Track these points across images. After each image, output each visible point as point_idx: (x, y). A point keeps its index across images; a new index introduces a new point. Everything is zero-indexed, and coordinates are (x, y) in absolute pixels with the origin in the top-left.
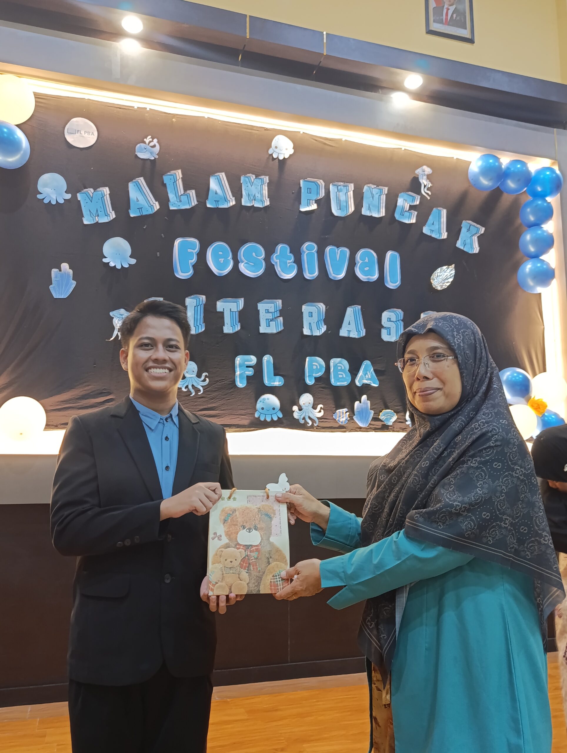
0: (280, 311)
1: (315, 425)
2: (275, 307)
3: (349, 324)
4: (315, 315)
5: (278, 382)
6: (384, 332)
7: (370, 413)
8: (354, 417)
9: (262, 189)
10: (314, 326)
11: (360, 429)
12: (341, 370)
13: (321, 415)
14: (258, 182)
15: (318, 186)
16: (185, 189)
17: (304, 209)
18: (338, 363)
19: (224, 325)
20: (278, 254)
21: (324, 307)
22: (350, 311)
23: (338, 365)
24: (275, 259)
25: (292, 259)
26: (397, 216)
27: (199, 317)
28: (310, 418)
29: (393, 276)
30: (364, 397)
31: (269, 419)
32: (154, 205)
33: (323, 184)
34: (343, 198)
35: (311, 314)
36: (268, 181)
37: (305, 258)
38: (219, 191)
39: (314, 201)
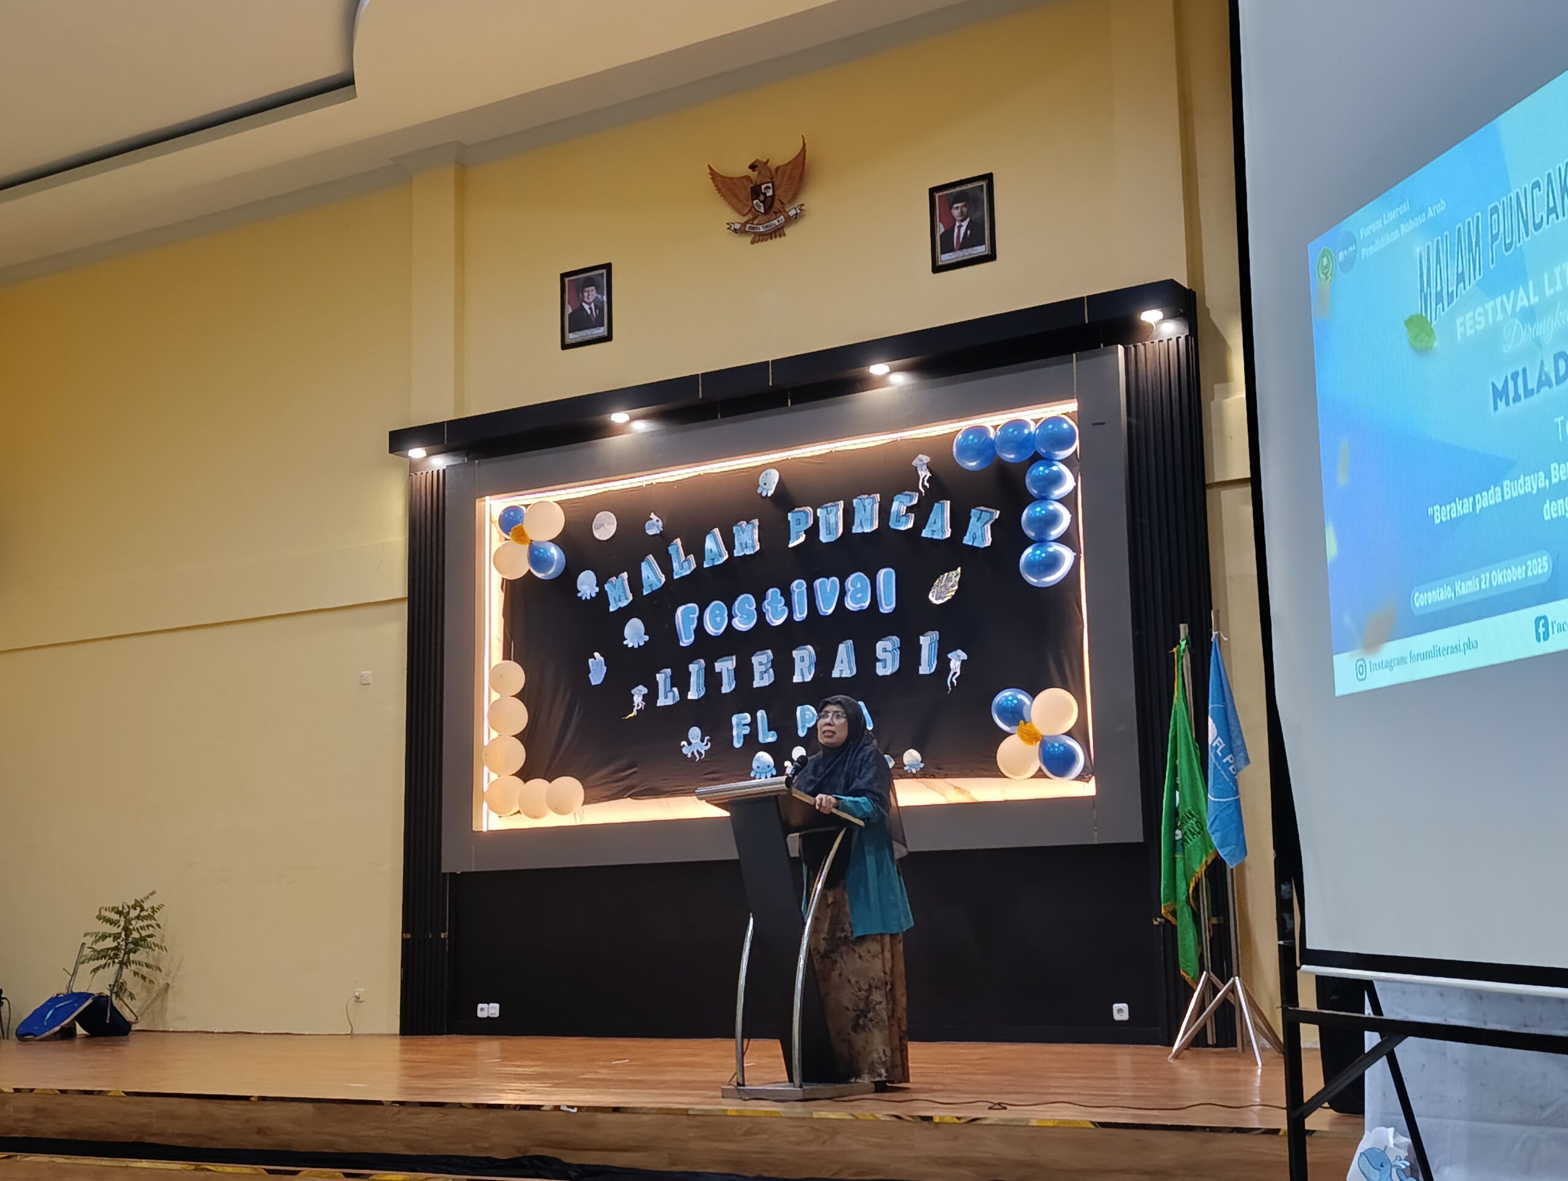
0: (771, 661)
2: (767, 657)
4: (807, 659)
5: (771, 738)
9: (753, 534)
10: (806, 671)
14: (749, 527)
15: (806, 514)
16: (686, 556)
17: (792, 544)
19: (722, 686)
20: (769, 599)
22: (841, 647)
24: (766, 606)
26: (892, 525)
29: (887, 598)
33: (811, 510)
34: (832, 520)
35: (802, 659)
36: (758, 524)
37: (795, 598)
38: (715, 549)
39: (803, 533)
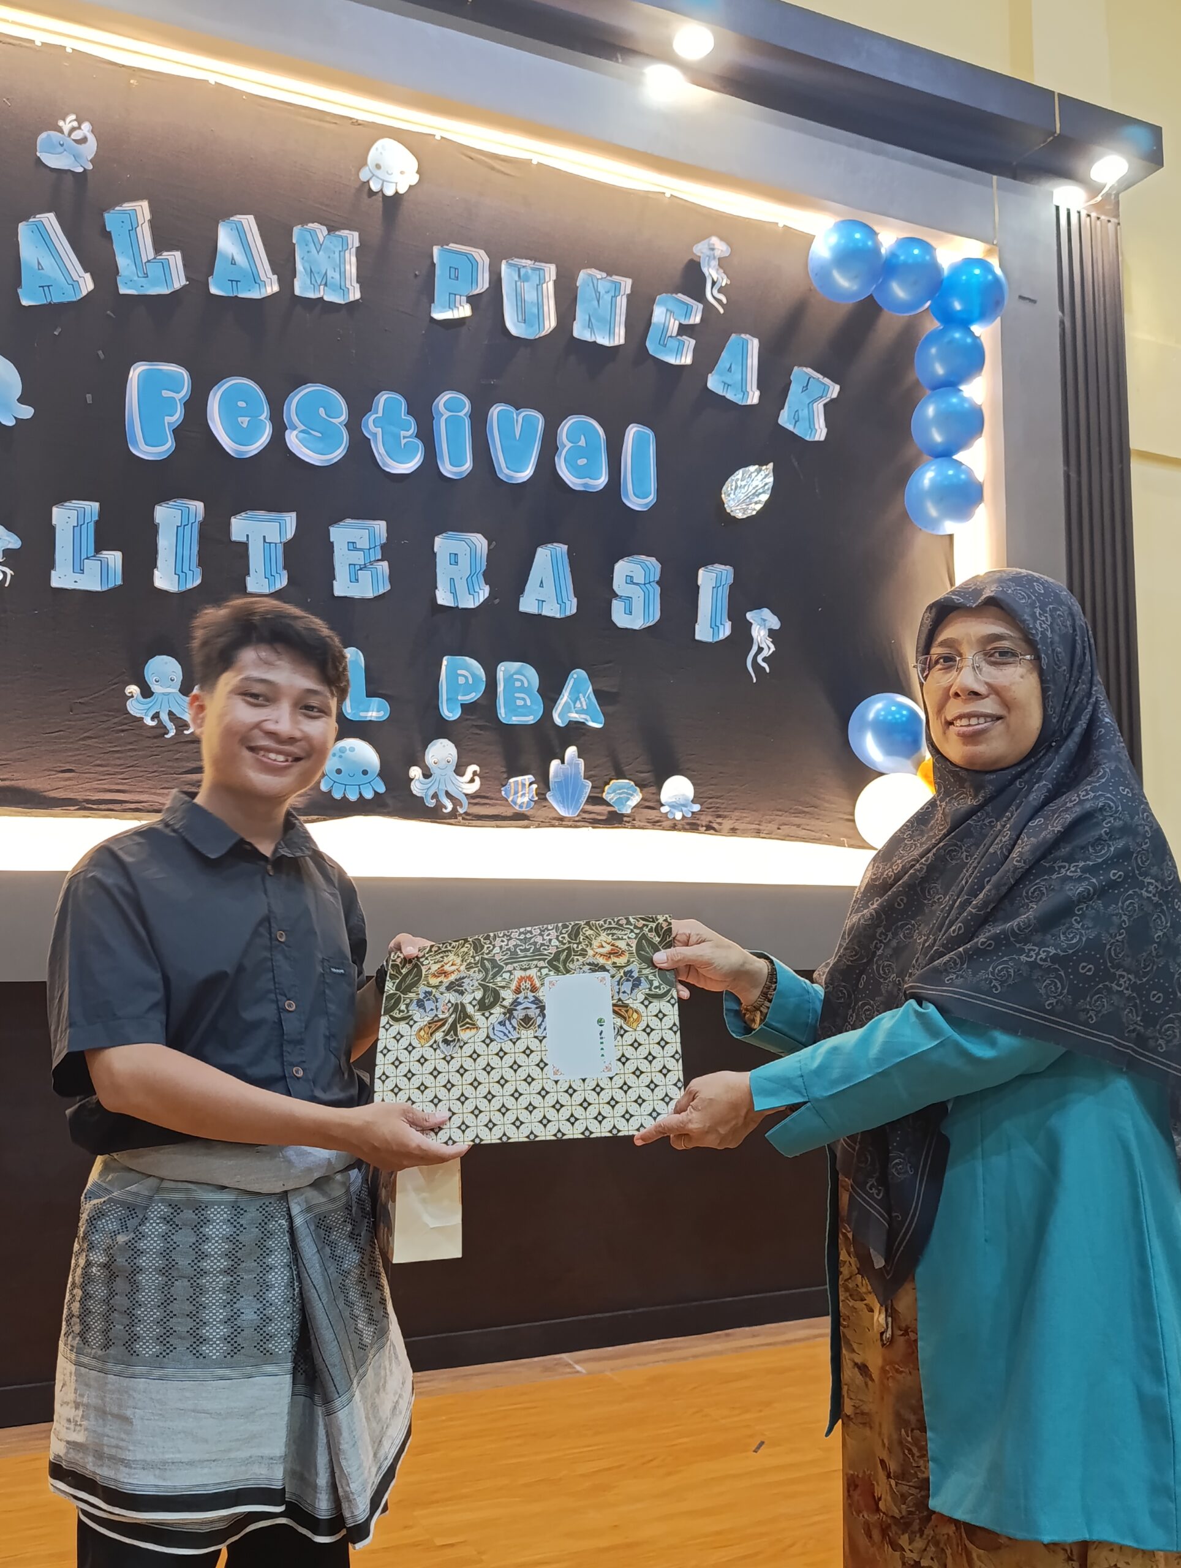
0: (383, 547)
1: (461, 811)
2: (372, 536)
3: (541, 585)
4: (464, 561)
5: (376, 711)
6: (617, 607)
7: (585, 786)
8: (548, 795)
9: (342, 261)
10: (462, 586)
11: (560, 821)
12: (522, 689)
13: (475, 787)
14: (333, 243)
15: (473, 264)
16: (159, 247)
17: (440, 314)
18: (515, 673)
19: (248, 574)
20: (380, 414)
21: (485, 542)
22: (543, 555)
23: (515, 677)
24: (371, 425)
25: (413, 429)
26: (651, 346)
27: (186, 553)
28: (448, 794)
29: (639, 481)
30: (571, 751)
31: (353, 797)
32: (81, 281)
33: (487, 260)
34: (530, 296)
35: (454, 559)
36: (357, 244)
37: (443, 428)
38: (240, 259)
39: (464, 299)
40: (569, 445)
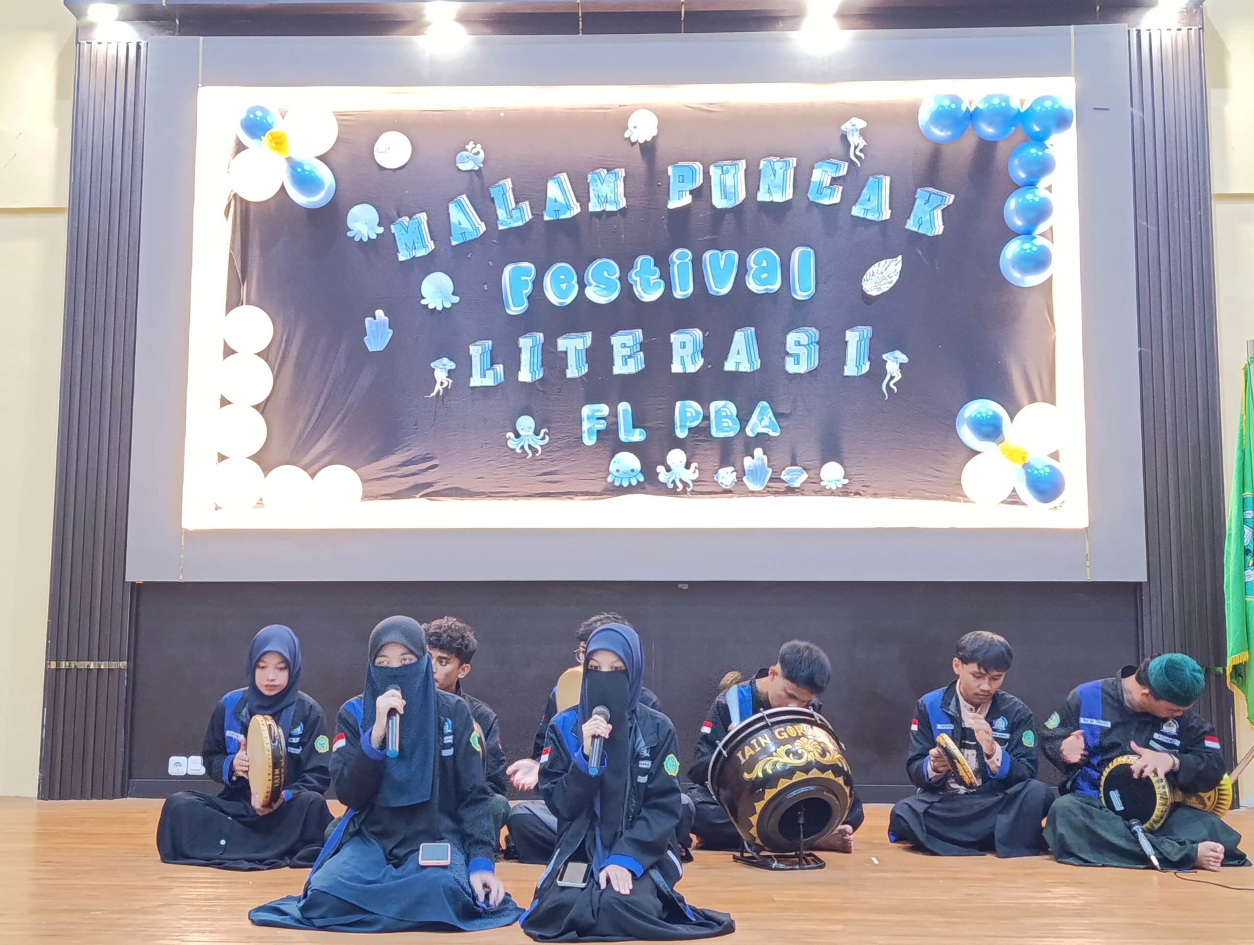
0: (641, 344)
5: (638, 436)
7: (768, 472)
8: (745, 479)
9: (616, 186)
10: (688, 360)
11: (753, 493)
12: (726, 416)
13: (696, 476)
14: (611, 178)
15: (693, 171)
16: (517, 203)
18: (723, 407)
20: (638, 269)
23: (722, 409)
24: (633, 276)
27: (536, 361)
28: (681, 480)
29: (803, 281)
30: (758, 452)
31: (625, 484)
32: (480, 227)
33: (701, 167)
34: (729, 180)
35: (683, 345)
36: (624, 175)
37: (675, 271)
38: (561, 199)
39: (688, 193)
40: (755, 267)
